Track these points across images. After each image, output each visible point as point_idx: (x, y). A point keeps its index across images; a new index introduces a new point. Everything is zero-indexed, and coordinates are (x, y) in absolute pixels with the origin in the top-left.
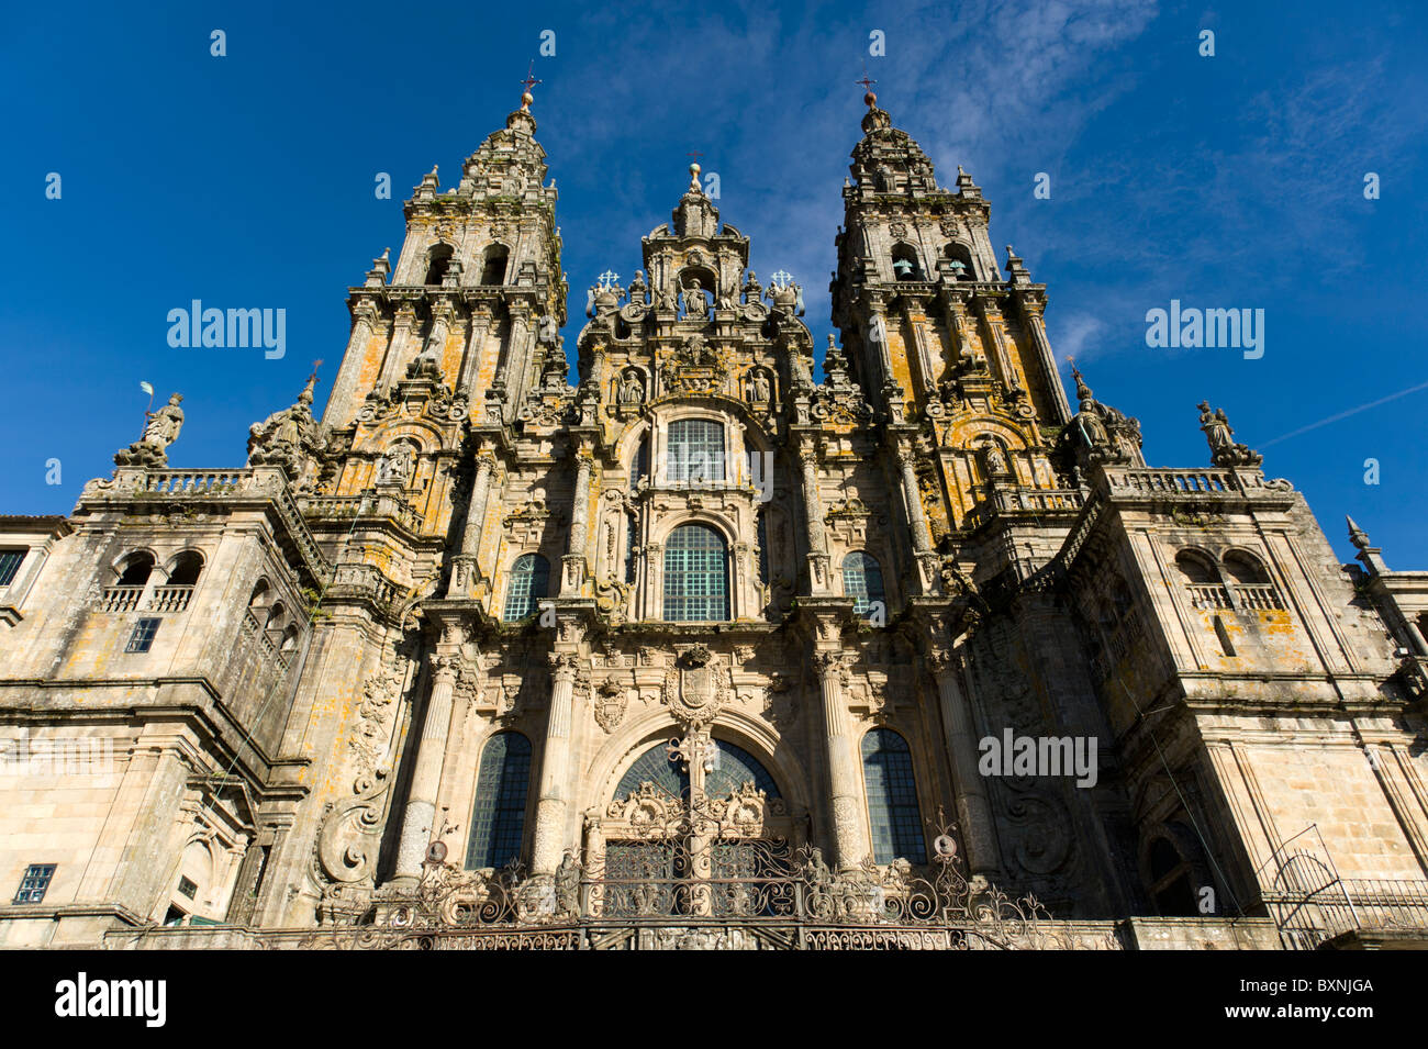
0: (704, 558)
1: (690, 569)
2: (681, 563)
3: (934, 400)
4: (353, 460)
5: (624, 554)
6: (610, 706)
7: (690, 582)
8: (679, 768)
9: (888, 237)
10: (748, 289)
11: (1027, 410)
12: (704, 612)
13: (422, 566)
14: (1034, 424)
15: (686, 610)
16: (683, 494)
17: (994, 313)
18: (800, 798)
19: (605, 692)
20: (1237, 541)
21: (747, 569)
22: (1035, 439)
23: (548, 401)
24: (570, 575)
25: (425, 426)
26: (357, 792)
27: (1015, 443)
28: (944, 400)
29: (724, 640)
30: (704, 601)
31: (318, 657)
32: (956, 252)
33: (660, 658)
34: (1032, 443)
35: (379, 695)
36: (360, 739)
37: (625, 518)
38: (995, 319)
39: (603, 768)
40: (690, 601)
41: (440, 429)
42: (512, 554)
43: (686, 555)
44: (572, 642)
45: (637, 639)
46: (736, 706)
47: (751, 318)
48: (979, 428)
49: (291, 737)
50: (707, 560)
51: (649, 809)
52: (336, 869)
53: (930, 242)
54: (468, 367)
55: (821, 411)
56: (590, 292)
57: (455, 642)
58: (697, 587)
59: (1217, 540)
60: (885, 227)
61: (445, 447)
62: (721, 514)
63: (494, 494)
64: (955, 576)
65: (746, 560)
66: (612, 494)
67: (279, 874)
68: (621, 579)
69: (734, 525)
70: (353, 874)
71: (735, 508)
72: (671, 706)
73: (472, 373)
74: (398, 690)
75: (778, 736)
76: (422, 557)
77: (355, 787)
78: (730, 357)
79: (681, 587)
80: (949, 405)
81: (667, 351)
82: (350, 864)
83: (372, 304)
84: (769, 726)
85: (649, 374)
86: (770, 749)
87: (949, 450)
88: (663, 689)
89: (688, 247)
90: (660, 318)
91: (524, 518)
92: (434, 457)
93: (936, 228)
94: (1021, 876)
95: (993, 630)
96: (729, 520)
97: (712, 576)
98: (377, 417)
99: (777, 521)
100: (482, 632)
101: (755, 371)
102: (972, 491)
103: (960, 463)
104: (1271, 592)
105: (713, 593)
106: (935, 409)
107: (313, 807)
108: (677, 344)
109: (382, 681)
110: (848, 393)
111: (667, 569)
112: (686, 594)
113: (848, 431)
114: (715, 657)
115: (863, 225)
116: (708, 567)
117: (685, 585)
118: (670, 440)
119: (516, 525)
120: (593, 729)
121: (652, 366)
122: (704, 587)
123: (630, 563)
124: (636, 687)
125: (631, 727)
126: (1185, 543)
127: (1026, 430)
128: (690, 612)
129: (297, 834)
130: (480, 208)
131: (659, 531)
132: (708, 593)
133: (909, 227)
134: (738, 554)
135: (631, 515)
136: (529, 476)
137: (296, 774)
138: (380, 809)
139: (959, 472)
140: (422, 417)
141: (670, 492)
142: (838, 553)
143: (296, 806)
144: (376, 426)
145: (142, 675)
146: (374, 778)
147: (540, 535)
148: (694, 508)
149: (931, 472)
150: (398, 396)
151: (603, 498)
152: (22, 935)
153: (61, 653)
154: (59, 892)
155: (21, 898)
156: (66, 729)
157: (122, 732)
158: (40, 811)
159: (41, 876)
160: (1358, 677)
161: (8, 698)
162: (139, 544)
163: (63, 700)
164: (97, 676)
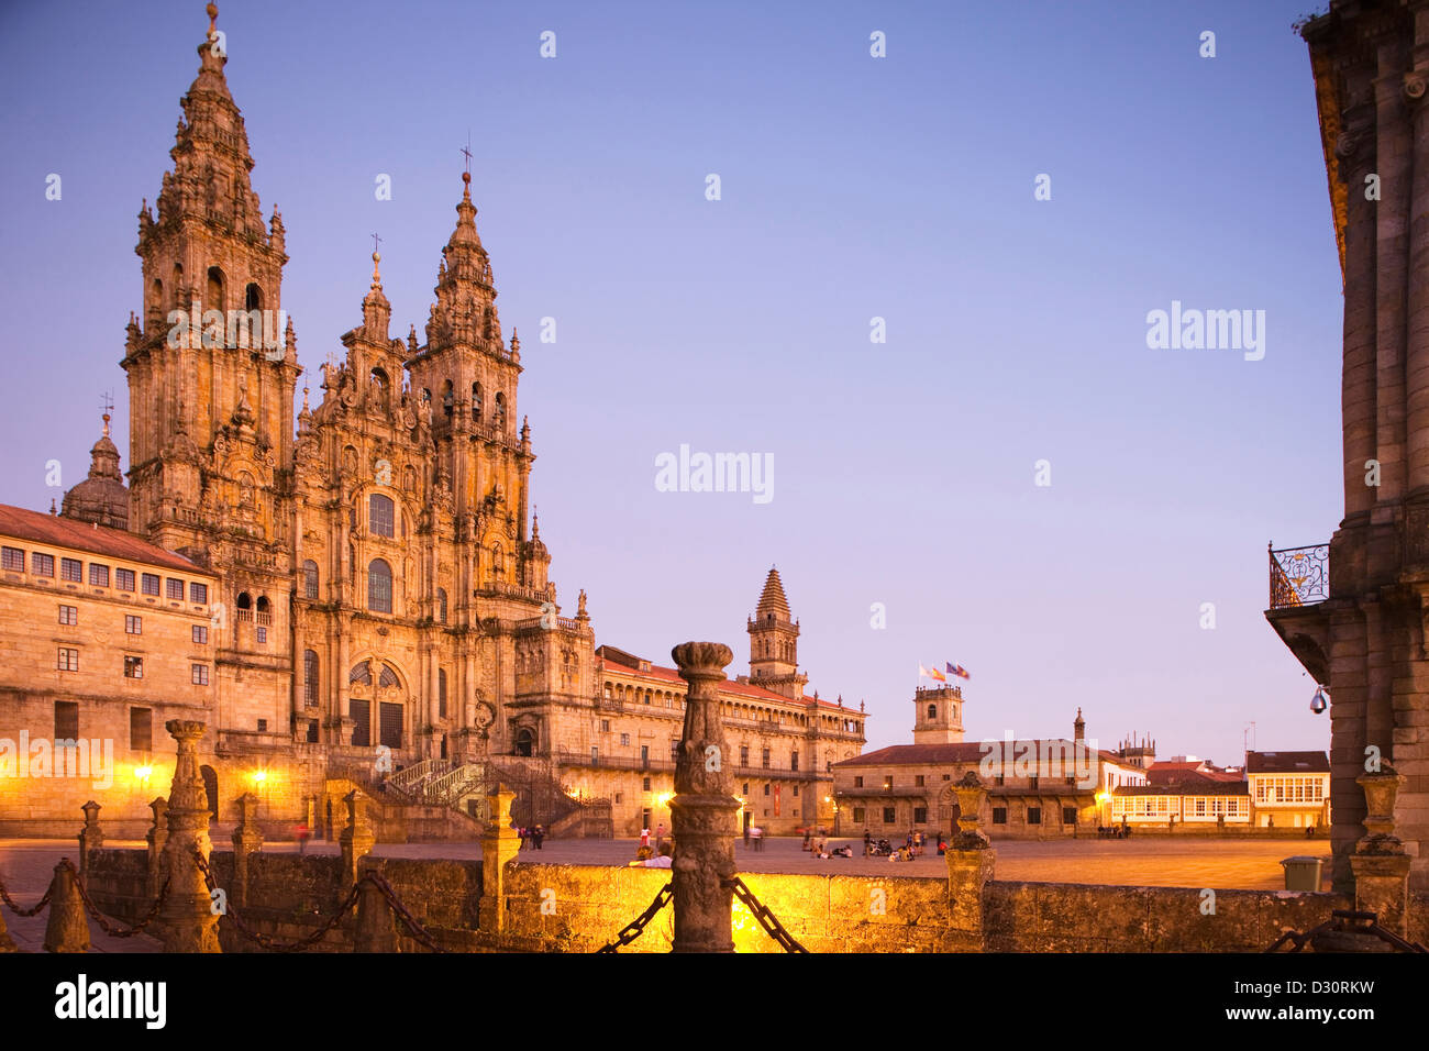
1: (377, 583)
10: (405, 399)
11: (513, 532)
40: (377, 601)
43: (376, 576)
50: (384, 580)
58: (379, 594)
79: (373, 593)
91: (307, 539)
101: (409, 467)
104: (577, 668)
111: (369, 582)
116: (384, 584)
122: (382, 595)
131: (366, 562)
145: (267, 653)
147: (314, 550)
152: (266, 741)
153: (236, 639)
154: (271, 729)
155: (260, 730)
156: (251, 672)
157: (270, 675)
158: (254, 701)
159: (262, 723)
160: (587, 698)
161: (227, 656)
162: (244, 590)
163: (245, 660)
164: (253, 651)
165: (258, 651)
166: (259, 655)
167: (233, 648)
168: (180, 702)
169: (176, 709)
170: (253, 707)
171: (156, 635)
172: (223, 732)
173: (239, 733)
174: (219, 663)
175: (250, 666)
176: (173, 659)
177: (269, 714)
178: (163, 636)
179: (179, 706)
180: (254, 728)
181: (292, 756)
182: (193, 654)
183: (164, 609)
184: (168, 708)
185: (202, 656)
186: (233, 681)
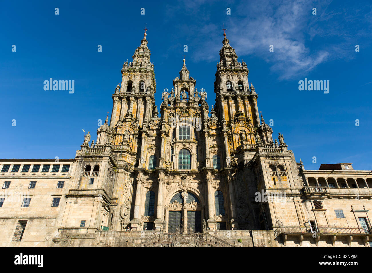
0: (186, 156)
1: (183, 158)
2: (182, 157)
3: (232, 122)
4: (117, 135)
5: (171, 155)
6: (169, 186)
7: (183, 161)
8: (182, 197)
9: (226, 79)
10: (195, 93)
11: (251, 124)
12: (186, 168)
13: (133, 158)
14: (252, 127)
15: (183, 167)
16: (182, 143)
17: (246, 100)
18: (203, 204)
19: (168, 184)
20: (280, 163)
21: (194, 159)
22: (252, 131)
23: (155, 122)
24: (161, 162)
25: (131, 127)
26: (125, 203)
27: (248, 132)
28: (235, 121)
29: (190, 174)
30: (186, 165)
31: (117, 179)
32: (240, 83)
33: (178, 177)
34: (251, 132)
35: (127, 185)
36: (125, 193)
37: (171, 147)
38: (247, 101)
39: (168, 198)
40: (183, 165)
41: (134, 128)
42: (149, 155)
43: (183, 155)
44: (162, 175)
45: (174, 174)
46: (192, 186)
47: (196, 101)
48: (241, 128)
49: (114, 194)
50: (187, 156)
51: (176, 205)
52: (123, 217)
53: (235, 80)
54: (138, 113)
55: (210, 124)
56: (162, 94)
57: (141, 176)
58: (185, 162)
59: (277, 163)
60: (225, 76)
61: (135, 132)
62: (189, 147)
63: (145, 143)
64: (234, 161)
65: (194, 157)
66: (168, 142)
67: (115, 218)
68: (170, 161)
69: (192, 149)
70: (126, 217)
71: (192, 146)
72: (180, 186)
73: (139, 114)
74: (130, 183)
75: (199, 192)
76: (133, 157)
77: (125, 202)
78: (192, 111)
79: (182, 162)
80: (235, 123)
81: (179, 110)
82: (125, 216)
83: (117, 98)
84: (198, 190)
85: (175, 115)
86: (198, 195)
87: (234, 134)
88: (178, 183)
89: (183, 82)
90: (177, 102)
91: (151, 147)
92: (133, 135)
93: (236, 76)
94: (240, 218)
95: (240, 173)
96: (191, 148)
97: (188, 160)
98: (121, 125)
99: (200, 148)
100: (145, 172)
101: (196, 114)
102: (238, 143)
103: (236, 136)
104: (285, 173)
105: (188, 163)
106: (232, 124)
107: (119, 207)
108: (181, 108)
109: (128, 182)
110: (215, 120)
111: (179, 158)
112: (183, 164)
113: (215, 128)
114: (188, 177)
115: (221, 76)
116: (187, 158)
117: (183, 162)
118: (179, 130)
119: (150, 149)
120: (166, 191)
122: (186, 162)
123: (172, 157)
124: (174, 183)
125: (173, 190)
126: (271, 163)
127: (250, 129)
128: (183, 168)
129: (117, 212)
130: (138, 71)
131: (177, 151)
132: (187, 164)
133: (231, 76)
134: (193, 156)
135: (172, 147)
136: (152, 138)
137: (115, 201)
138: (129, 206)
139: (236, 138)
140: (130, 125)
141: (180, 143)
142: (212, 155)
143: (116, 207)
144: (121, 127)
145: (93, 188)
146: (128, 200)
147: (154, 151)
148: (184, 146)
149: (231, 138)
150: (125, 121)
151: (166, 143)
152: (83, 232)
153: (79, 184)
154: (87, 225)
155: (81, 226)
156: (82, 198)
157: (92, 198)
158: (81, 212)
159: (83, 222)
160: (296, 189)
161: (72, 193)
162: (88, 164)
163: (81, 193)
164: (86, 189)
165: (88, 188)
167: (76, 189)
168: (42, 216)
169: (39, 220)
170: (80, 215)
171: (41, 187)
172: (61, 229)
173: (69, 229)
174: (67, 196)
175: (81, 196)
176: (46, 197)
177: (86, 217)
178: (44, 188)
179: (41, 218)
180: (78, 225)
181: (95, 239)
182: (55, 194)
183: (48, 177)
184: (35, 219)
185: (59, 194)
186: (73, 204)
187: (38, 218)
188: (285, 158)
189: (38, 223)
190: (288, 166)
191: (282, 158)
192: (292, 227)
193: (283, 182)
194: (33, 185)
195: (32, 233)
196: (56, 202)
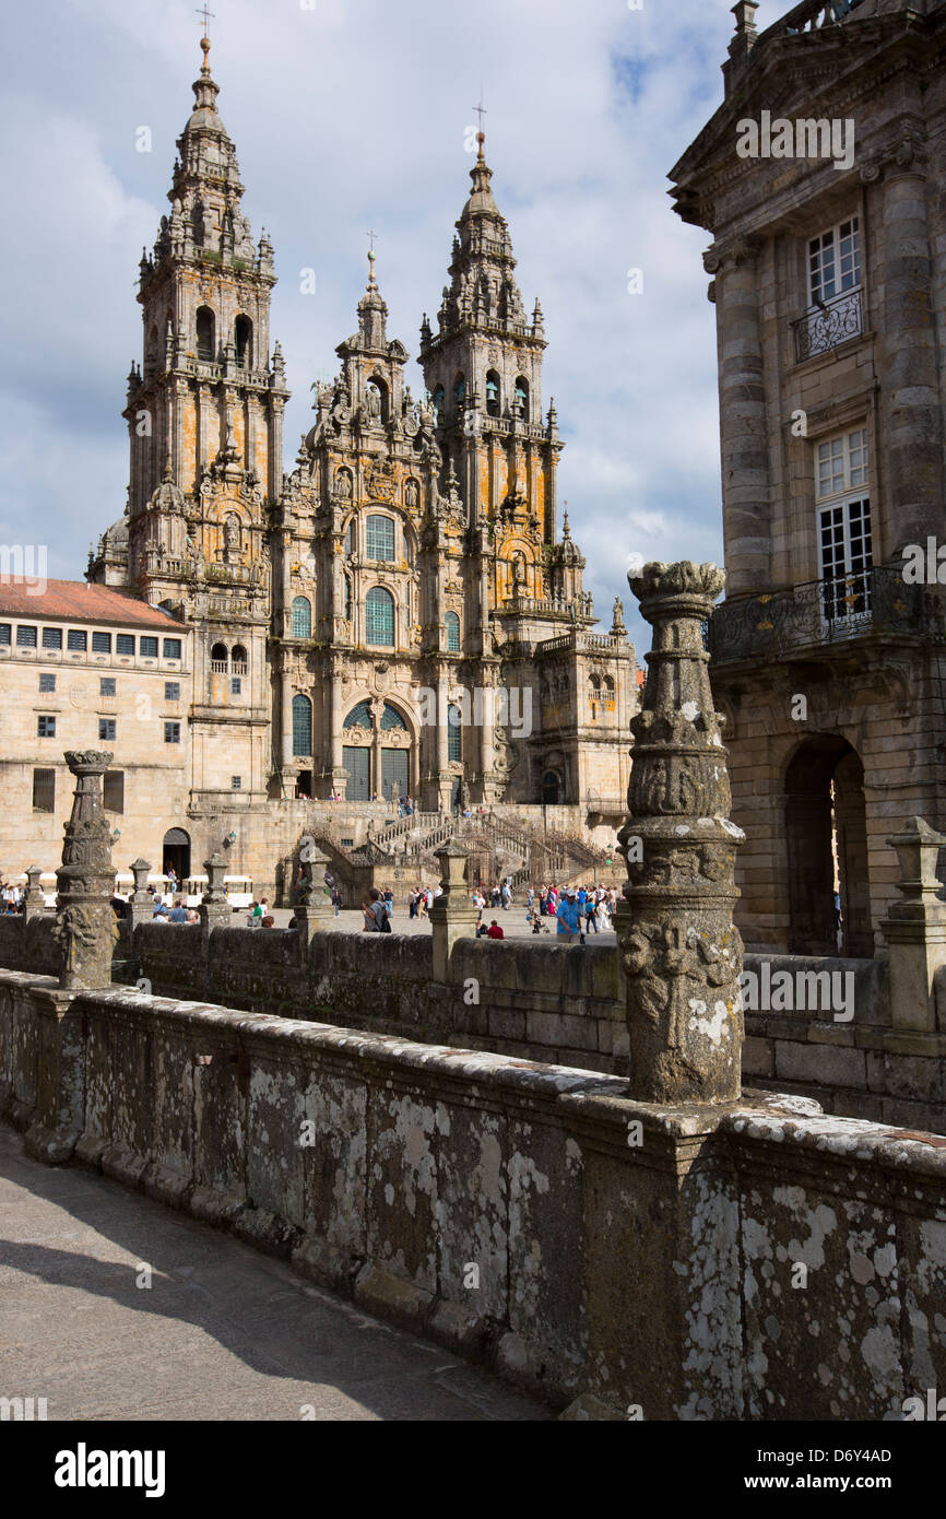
1: (376, 614)
2: (372, 610)
3: (498, 522)
4: (206, 526)
7: (377, 622)
10: (407, 404)
11: (538, 536)
12: (384, 642)
14: (540, 547)
15: (374, 638)
16: (375, 569)
17: (535, 456)
19: (344, 680)
20: (610, 672)
21: (403, 619)
22: (539, 556)
23: (303, 491)
25: (241, 504)
27: (530, 560)
28: (503, 523)
29: (394, 660)
30: (382, 634)
32: (522, 384)
33: (366, 666)
34: (537, 558)
38: (536, 459)
40: (376, 633)
41: (250, 509)
42: (292, 595)
44: (341, 664)
46: (396, 690)
47: (408, 433)
48: (516, 545)
50: (384, 609)
53: (509, 371)
54: (250, 450)
57: (292, 659)
58: (379, 625)
59: (605, 671)
60: (486, 353)
61: (254, 522)
65: (403, 614)
72: (370, 689)
73: (255, 456)
78: (400, 470)
79: (372, 625)
80: (504, 526)
81: (366, 459)
85: (355, 476)
87: (501, 559)
88: (367, 681)
90: (361, 432)
91: (297, 574)
92: (250, 529)
96: (396, 588)
97: (386, 619)
98: (213, 493)
101: (410, 480)
102: (508, 589)
103: (504, 565)
104: (613, 694)
106: (498, 528)
108: (371, 454)
110: (457, 507)
111: (366, 613)
112: (374, 629)
114: (391, 669)
117: (374, 623)
118: (367, 528)
121: (357, 466)
126: (593, 672)
127: (536, 549)
128: (376, 643)
130: (230, 274)
132: (384, 629)
139: (503, 570)
140: (239, 497)
141: (370, 569)
144: (213, 499)
145: (242, 704)
147: (305, 585)
148: (380, 579)
149: (492, 573)
150: (221, 477)
152: (240, 799)
153: (209, 692)
154: (245, 786)
155: (235, 787)
156: (224, 727)
157: (244, 728)
158: (228, 757)
159: (236, 780)
161: (199, 712)
162: (218, 640)
163: (219, 713)
164: (227, 704)
165: (232, 704)
166: (233, 708)
167: (206, 703)
168: (152, 763)
169: (148, 771)
170: (227, 763)
171: (130, 695)
172: (196, 792)
173: (211, 792)
174: (191, 720)
175: (223, 721)
176: (145, 717)
177: (243, 770)
178: (137, 696)
179: (151, 767)
180: (228, 786)
181: (268, 814)
182: (165, 712)
183: (137, 669)
184: (140, 770)
185: (175, 713)
186: (206, 738)
187: (145, 767)
188: (620, 661)
189: (149, 778)
190: (622, 681)
191: (613, 661)
192: (609, 801)
193: (608, 714)
194: (108, 687)
195: (142, 799)
196: (172, 734)
